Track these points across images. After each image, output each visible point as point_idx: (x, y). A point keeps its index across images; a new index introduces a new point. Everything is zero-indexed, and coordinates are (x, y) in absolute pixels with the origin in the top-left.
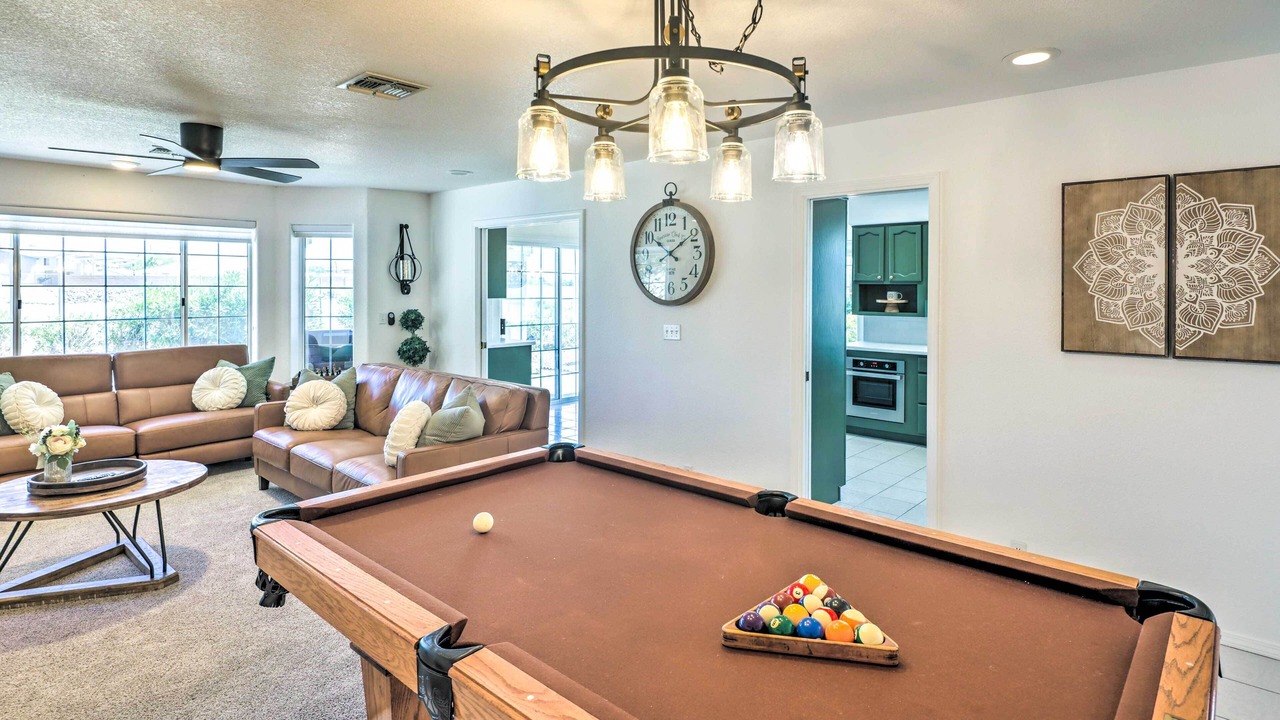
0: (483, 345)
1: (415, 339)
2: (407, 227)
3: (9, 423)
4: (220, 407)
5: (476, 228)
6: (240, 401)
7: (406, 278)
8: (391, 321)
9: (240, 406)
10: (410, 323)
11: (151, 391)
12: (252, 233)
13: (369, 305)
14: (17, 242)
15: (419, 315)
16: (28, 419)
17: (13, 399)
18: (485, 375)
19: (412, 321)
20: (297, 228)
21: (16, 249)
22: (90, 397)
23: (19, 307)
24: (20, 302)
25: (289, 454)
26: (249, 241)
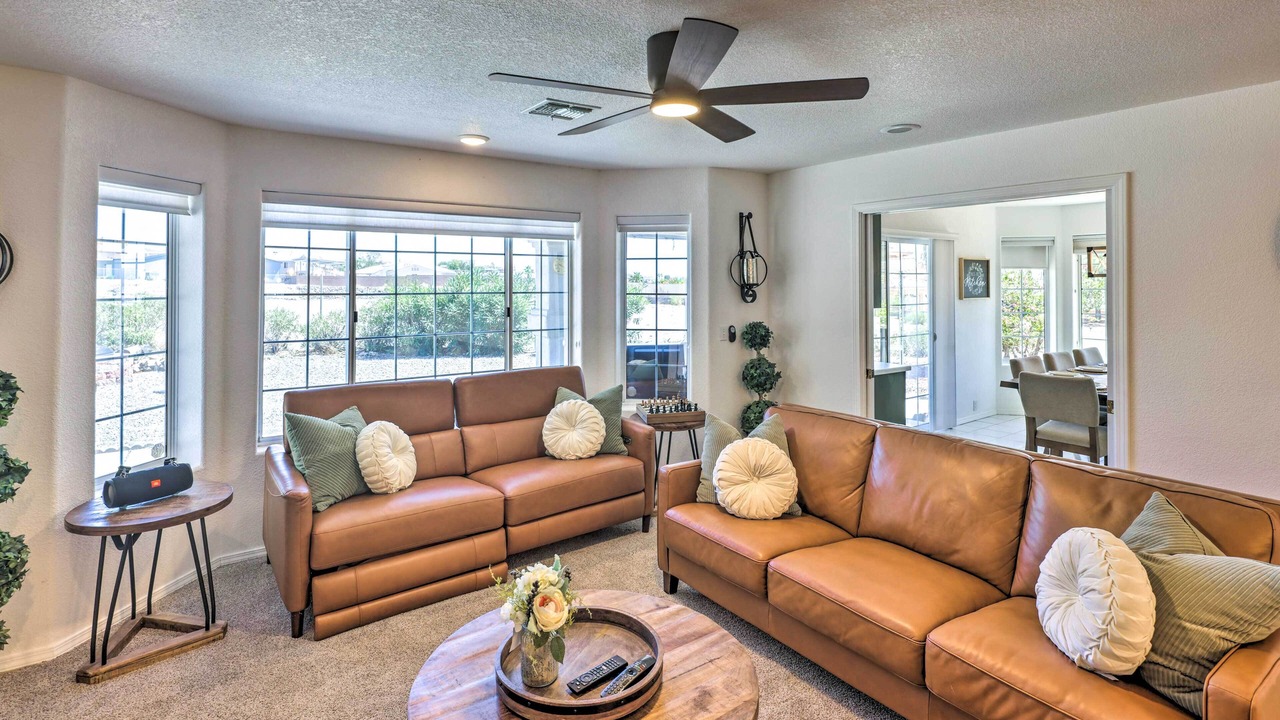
0: (869, 373)
1: (761, 359)
2: (750, 216)
3: (366, 479)
4: (580, 455)
5: (860, 214)
6: (598, 448)
7: (751, 282)
8: (732, 337)
9: (599, 454)
10: (759, 341)
11: (496, 428)
12: (575, 228)
13: (711, 318)
14: (353, 241)
15: (767, 330)
16: (387, 475)
17: (371, 449)
18: (872, 415)
19: (757, 336)
20: (622, 221)
21: (352, 250)
22: (435, 436)
23: (355, 320)
24: (356, 314)
25: (766, 570)
26: (570, 237)
